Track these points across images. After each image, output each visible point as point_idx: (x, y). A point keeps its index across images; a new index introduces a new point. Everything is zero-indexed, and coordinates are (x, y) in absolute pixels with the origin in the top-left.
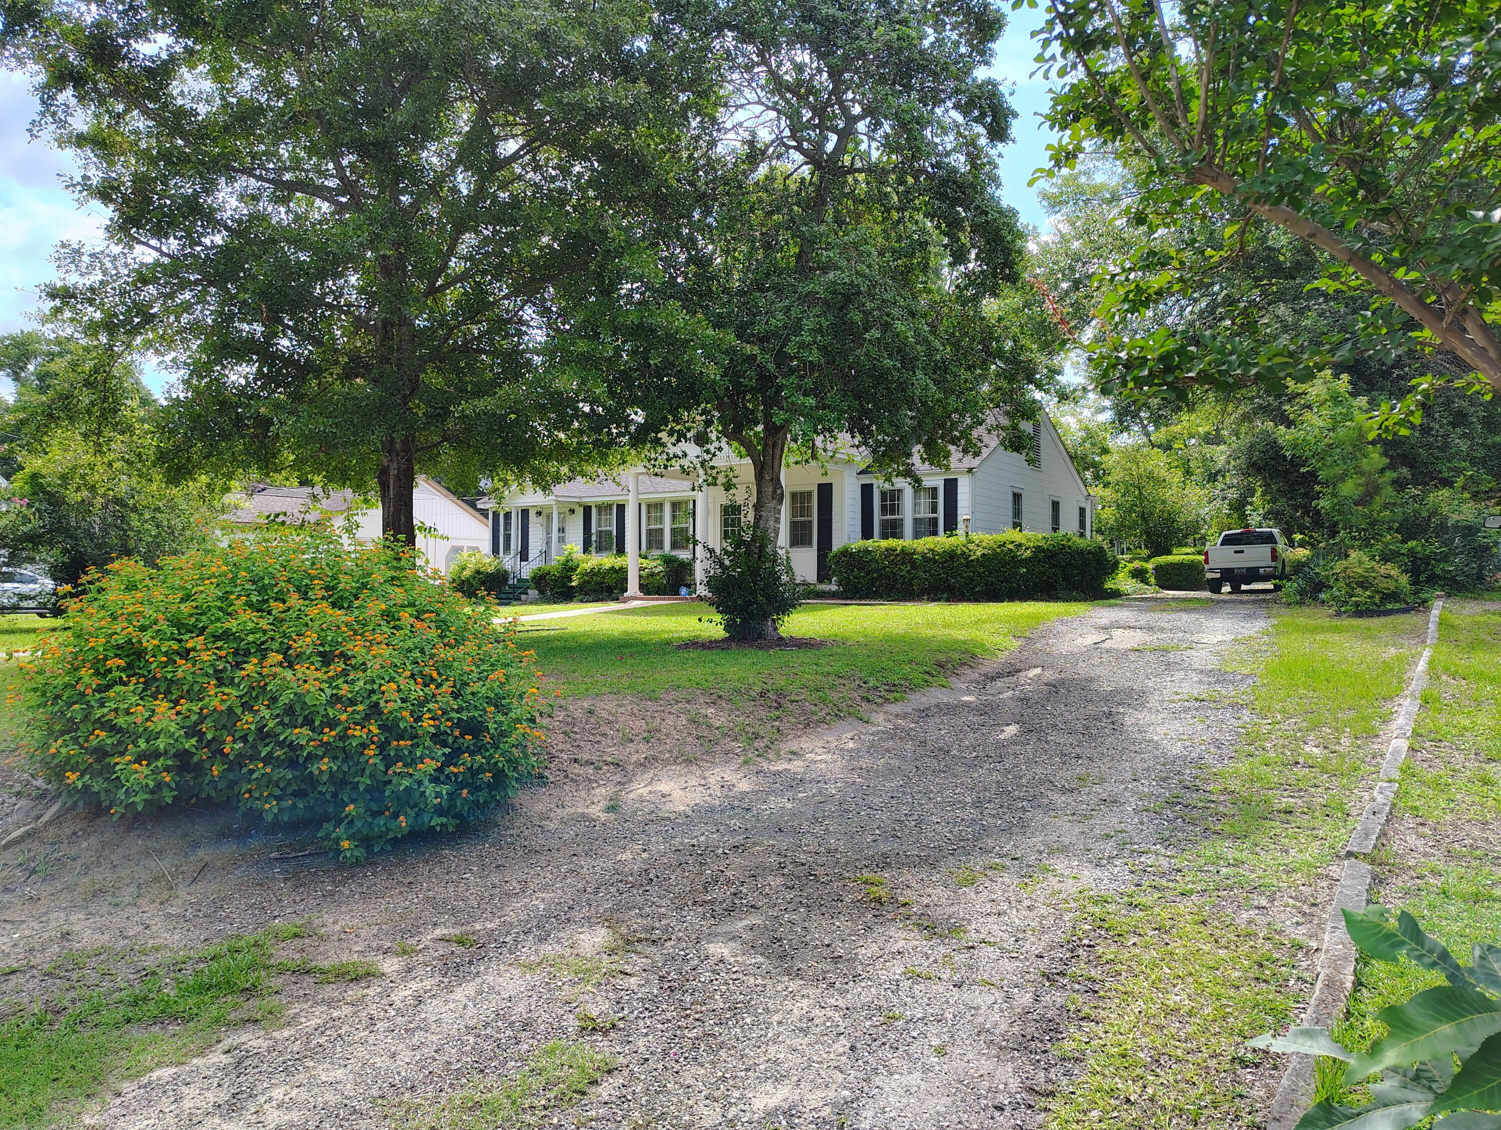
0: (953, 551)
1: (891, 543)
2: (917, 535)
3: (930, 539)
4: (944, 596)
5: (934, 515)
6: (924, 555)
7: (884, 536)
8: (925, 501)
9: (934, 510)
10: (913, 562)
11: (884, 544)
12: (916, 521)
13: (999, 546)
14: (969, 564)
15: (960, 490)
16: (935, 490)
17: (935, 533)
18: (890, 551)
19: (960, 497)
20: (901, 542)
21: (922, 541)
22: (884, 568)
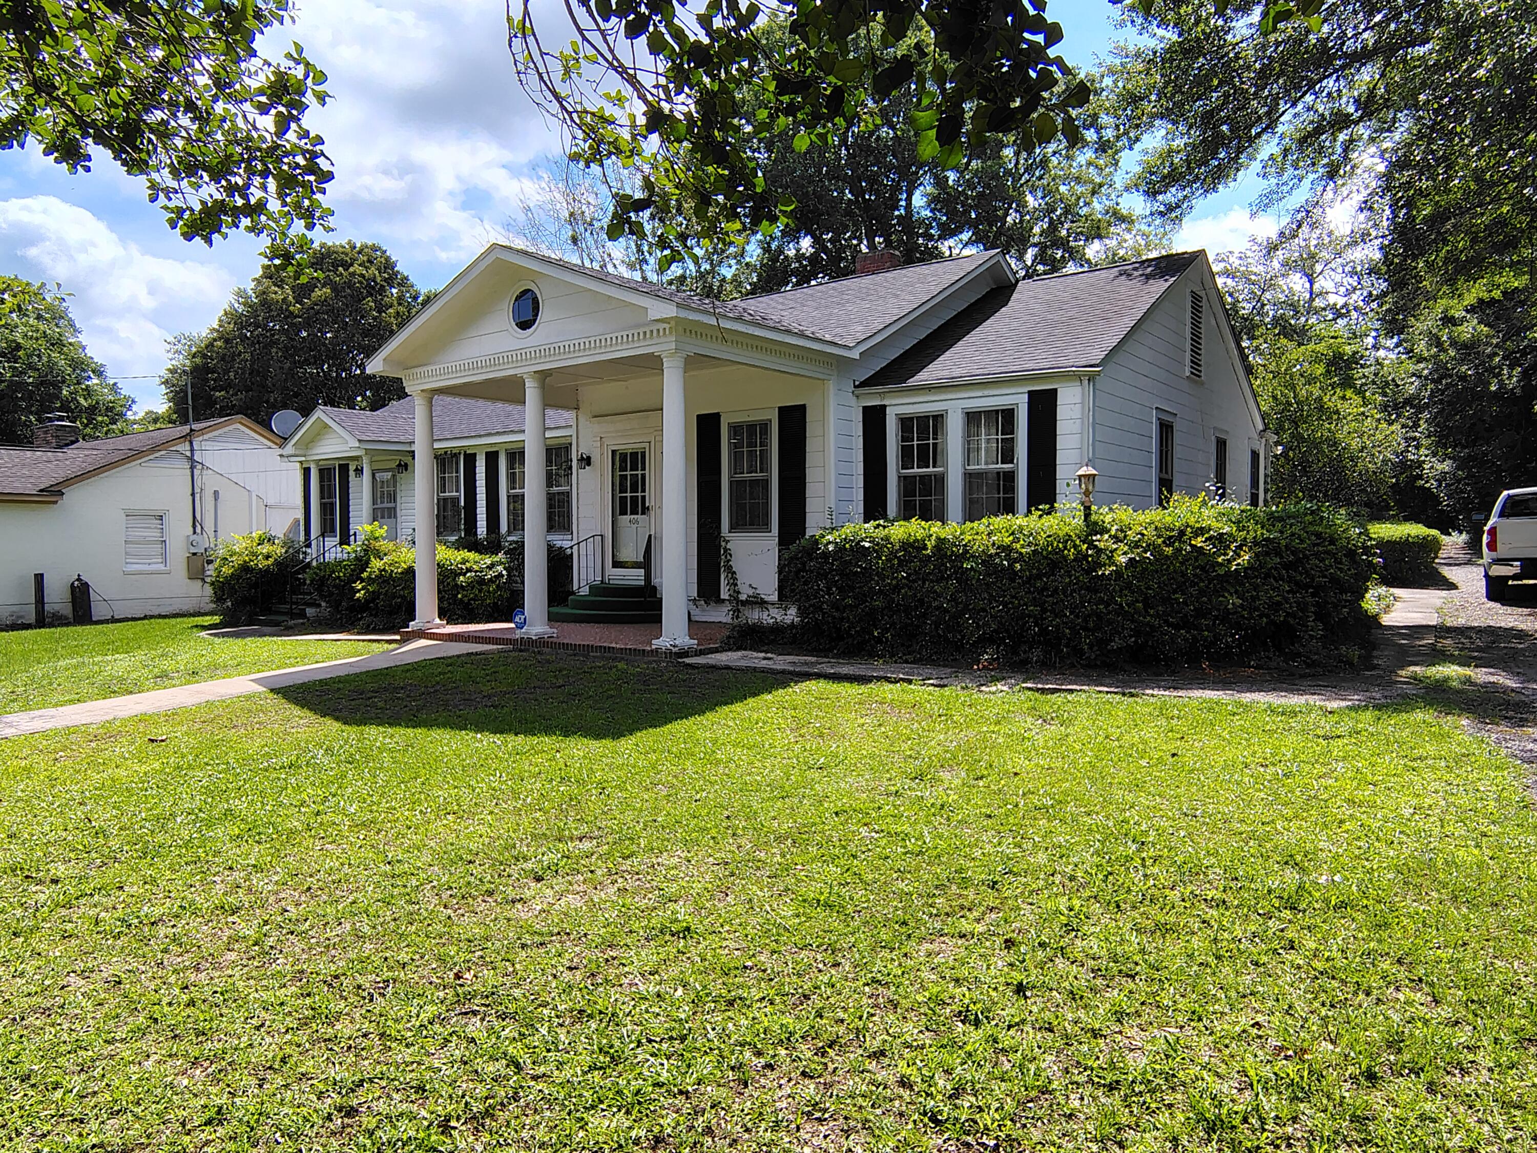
0: (1058, 552)
1: (915, 528)
2: (972, 513)
3: (999, 521)
4: (1036, 655)
5: (1007, 466)
6: (987, 560)
7: (906, 514)
8: (987, 440)
9: (1008, 455)
10: (962, 576)
11: (899, 531)
12: (972, 479)
13: (1169, 541)
14: (1097, 585)
15: (1062, 412)
16: (1008, 415)
17: (1009, 508)
18: (912, 547)
19: (1062, 427)
20: (935, 528)
21: (981, 526)
22: (896, 588)
